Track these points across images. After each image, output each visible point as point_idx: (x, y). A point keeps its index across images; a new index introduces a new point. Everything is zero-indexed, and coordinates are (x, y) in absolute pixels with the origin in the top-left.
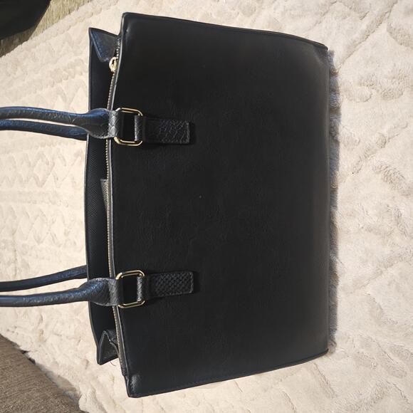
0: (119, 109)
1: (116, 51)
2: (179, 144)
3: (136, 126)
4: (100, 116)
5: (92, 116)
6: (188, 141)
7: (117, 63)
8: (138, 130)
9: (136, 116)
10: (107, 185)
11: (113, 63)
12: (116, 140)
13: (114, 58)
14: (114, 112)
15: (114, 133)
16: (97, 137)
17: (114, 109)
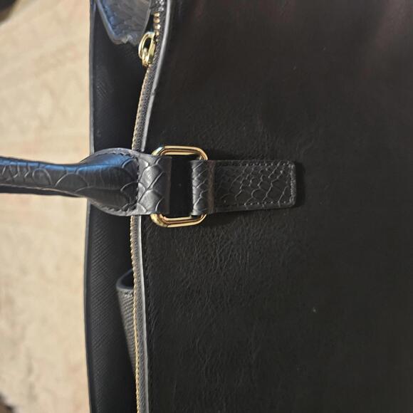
0: (160, 149)
1: (152, 17)
2: (276, 209)
3: (195, 183)
4: (118, 168)
5: (99, 167)
6: (292, 201)
7: (158, 45)
8: (199, 191)
9: (194, 162)
10: (134, 300)
11: (147, 45)
12: (154, 218)
13: (151, 35)
14: (148, 157)
15: (149, 204)
16: (112, 212)
17: (149, 150)
